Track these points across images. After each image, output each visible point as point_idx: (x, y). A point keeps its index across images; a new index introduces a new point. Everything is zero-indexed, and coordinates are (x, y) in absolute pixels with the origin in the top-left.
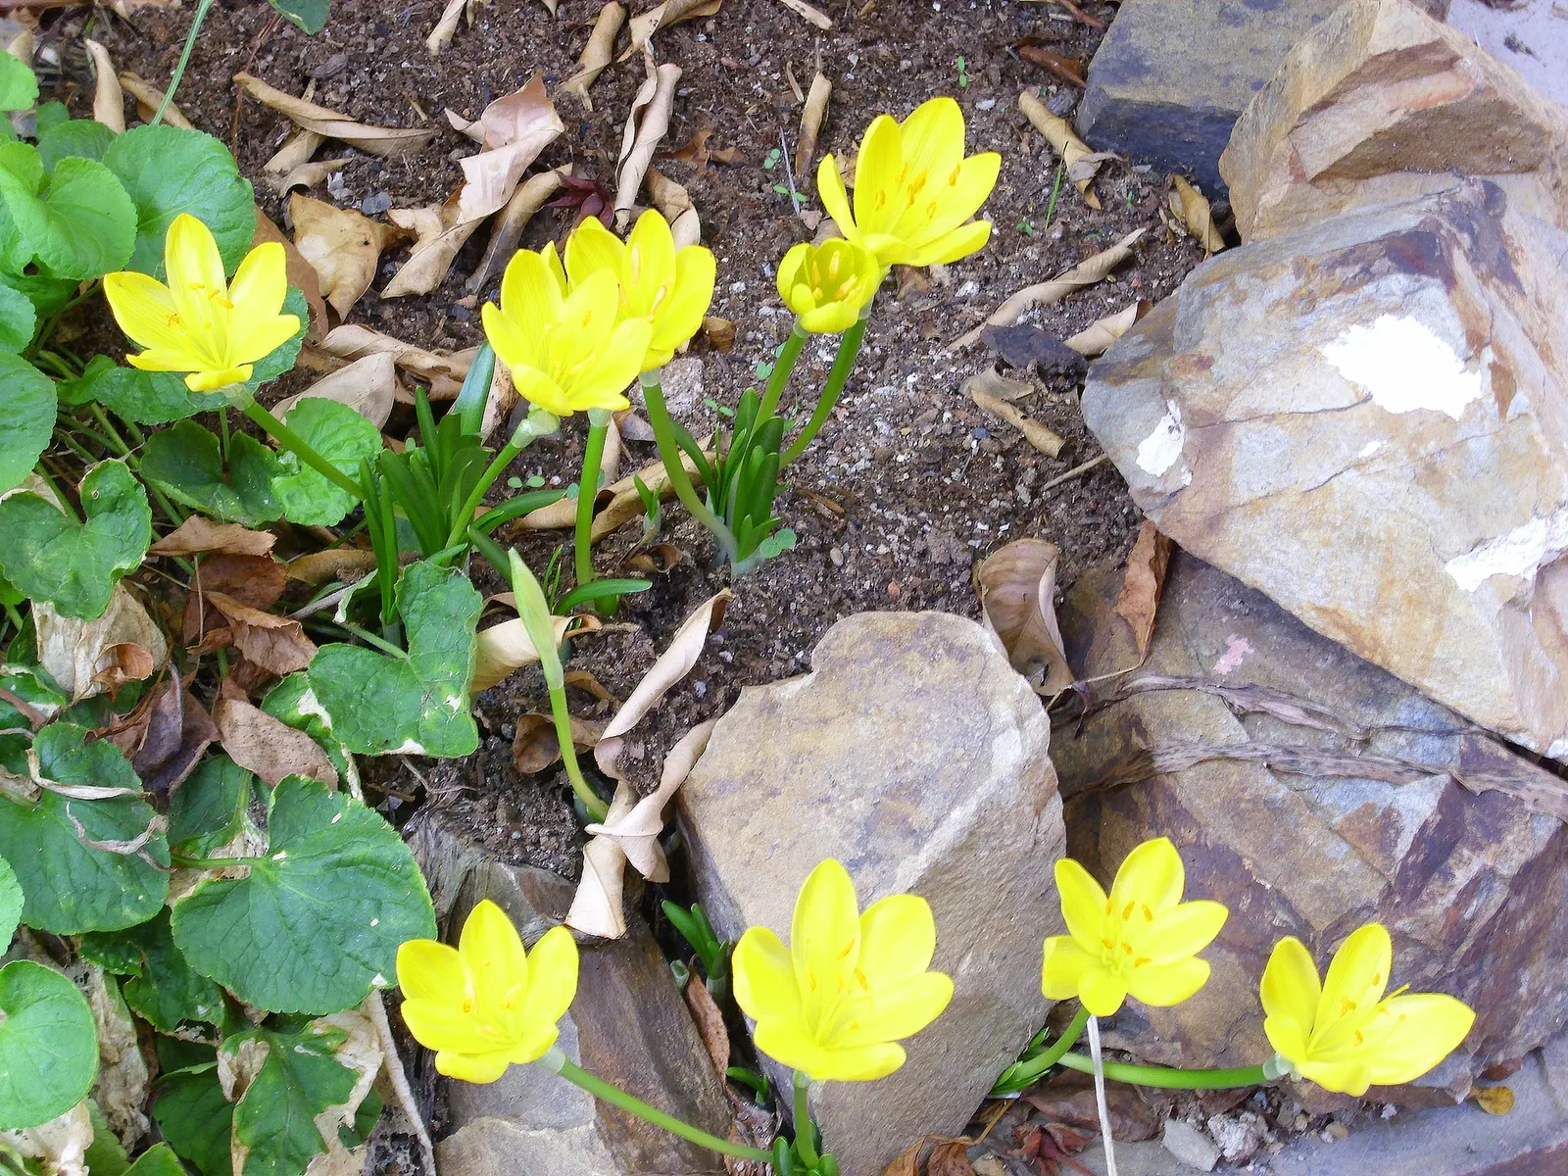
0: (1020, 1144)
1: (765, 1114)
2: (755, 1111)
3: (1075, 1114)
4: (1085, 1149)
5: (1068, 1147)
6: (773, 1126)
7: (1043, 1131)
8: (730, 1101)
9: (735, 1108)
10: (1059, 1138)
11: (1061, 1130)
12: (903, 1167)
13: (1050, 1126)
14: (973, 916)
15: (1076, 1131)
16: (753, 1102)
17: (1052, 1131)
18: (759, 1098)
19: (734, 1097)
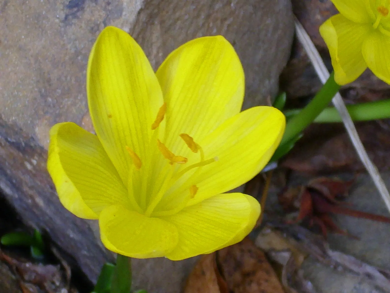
0: (291, 209)
1: (51, 268)
2: (40, 269)
3: (331, 163)
4: (350, 192)
5: (336, 197)
6: (64, 277)
7: (310, 190)
8: (10, 267)
9: (19, 272)
10: (325, 190)
11: (323, 183)
12: (203, 273)
13: (313, 183)
14: (198, 16)
15: (336, 178)
16: (34, 261)
17: (318, 187)
18: (35, 252)
19: (14, 262)
